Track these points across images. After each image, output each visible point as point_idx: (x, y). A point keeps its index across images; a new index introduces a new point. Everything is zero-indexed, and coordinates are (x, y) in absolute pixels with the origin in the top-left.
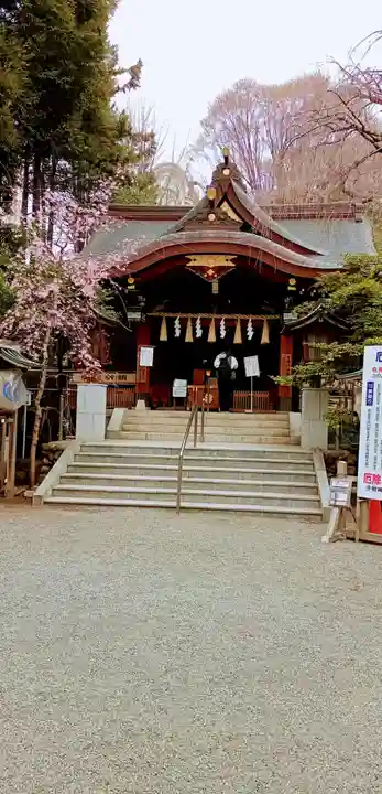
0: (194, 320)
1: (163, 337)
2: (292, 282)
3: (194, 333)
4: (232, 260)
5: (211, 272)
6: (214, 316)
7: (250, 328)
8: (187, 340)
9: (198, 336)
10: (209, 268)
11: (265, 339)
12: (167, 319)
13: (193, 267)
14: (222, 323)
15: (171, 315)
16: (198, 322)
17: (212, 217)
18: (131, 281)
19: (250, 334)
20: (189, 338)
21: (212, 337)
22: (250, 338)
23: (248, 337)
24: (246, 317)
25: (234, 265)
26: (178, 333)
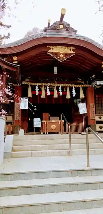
0: (45, 87)
1: (30, 95)
3: (46, 93)
4: (73, 50)
5: (61, 56)
6: (56, 85)
7: (74, 91)
8: (42, 97)
9: (48, 95)
10: (61, 54)
11: (82, 96)
12: (31, 85)
13: (52, 53)
14: (60, 88)
15: (33, 84)
16: (48, 87)
17: (61, 27)
18: (15, 58)
20: (43, 96)
21: (56, 95)
22: (74, 96)
23: (73, 95)
24: (71, 86)
25: (74, 53)
26: (37, 93)
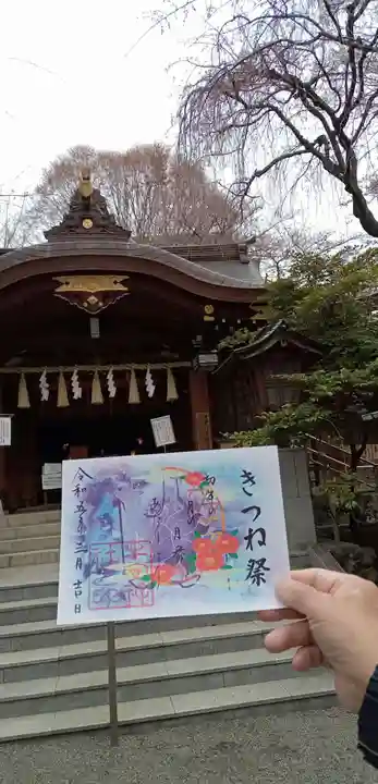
0: (68, 377)
1: (24, 402)
2: (209, 309)
3: (70, 393)
4: (123, 283)
5: (93, 299)
6: (97, 369)
7: (149, 382)
8: (59, 404)
9: (75, 397)
10: (90, 294)
11: (172, 394)
12: (27, 376)
13: (66, 294)
14: (110, 377)
15: (32, 370)
16: (75, 378)
17: (88, 224)
19: (151, 390)
20: (62, 401)
21: (97, 397)
22: (151, 395)
23: (148, 393)
24: (142, 367)
25: (126, 289)
26: (45, 395)
